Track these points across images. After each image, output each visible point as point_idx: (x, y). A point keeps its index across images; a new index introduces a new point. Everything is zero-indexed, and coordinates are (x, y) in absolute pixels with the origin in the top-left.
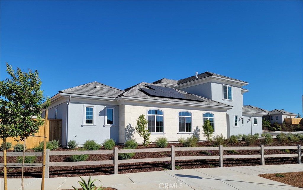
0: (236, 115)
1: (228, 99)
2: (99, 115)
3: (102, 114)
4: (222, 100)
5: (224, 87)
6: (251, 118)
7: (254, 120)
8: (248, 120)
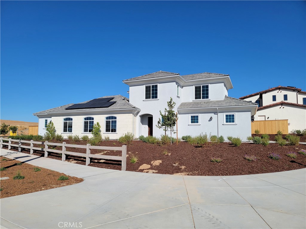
1: (151, 99)
4: (143, 101)
5: (147, 87)
6: (217, 115)
7: (226, 117)
8: (210, 117)
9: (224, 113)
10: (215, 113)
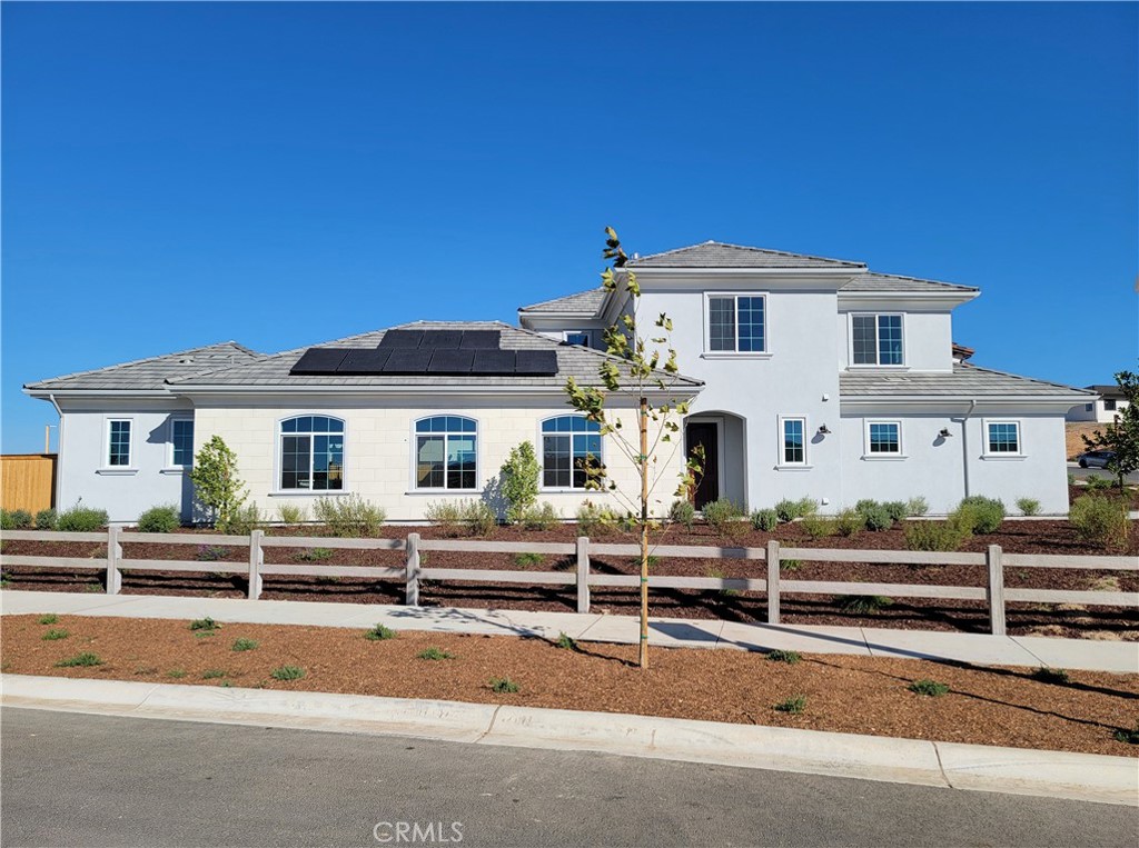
0: (793, 416)
1: (737, 352)
2: (149, 441)
3: (156, 437)
4: (702, 356)
5: (714, 303)
6: (963, 422)
7: (990, 431)
8: (938, 433)
9: (985, 419)
10: (954, 417)
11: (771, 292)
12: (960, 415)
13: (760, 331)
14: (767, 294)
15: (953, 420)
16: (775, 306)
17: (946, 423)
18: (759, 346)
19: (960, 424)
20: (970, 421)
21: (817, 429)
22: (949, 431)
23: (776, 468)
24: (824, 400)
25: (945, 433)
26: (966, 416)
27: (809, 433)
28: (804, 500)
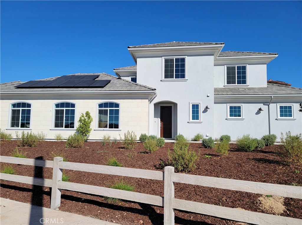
0: (196, 102)
1: (174, 79)
4: (161, 81)
5: (166, 61)
6: (268, 105)
7: (280, 109)
8: (257, 109)
9: (278, 104)
10: (264, 103)
11: (188, 56)
12: (268, 103)
13: (183, 71)
14: (186, 56)
15: (264, 105)
16: (189, 61)
17: (261, 106)
18: (183, 76)
19: (267, 106)
20: (271, 105)
21: (205, 107)
22: (262, 109)
23: (188, 122)
24: (208, 96)
25: (260, 109)
26: (270, 103)
27: (201, 109)
28: (199, 134)
